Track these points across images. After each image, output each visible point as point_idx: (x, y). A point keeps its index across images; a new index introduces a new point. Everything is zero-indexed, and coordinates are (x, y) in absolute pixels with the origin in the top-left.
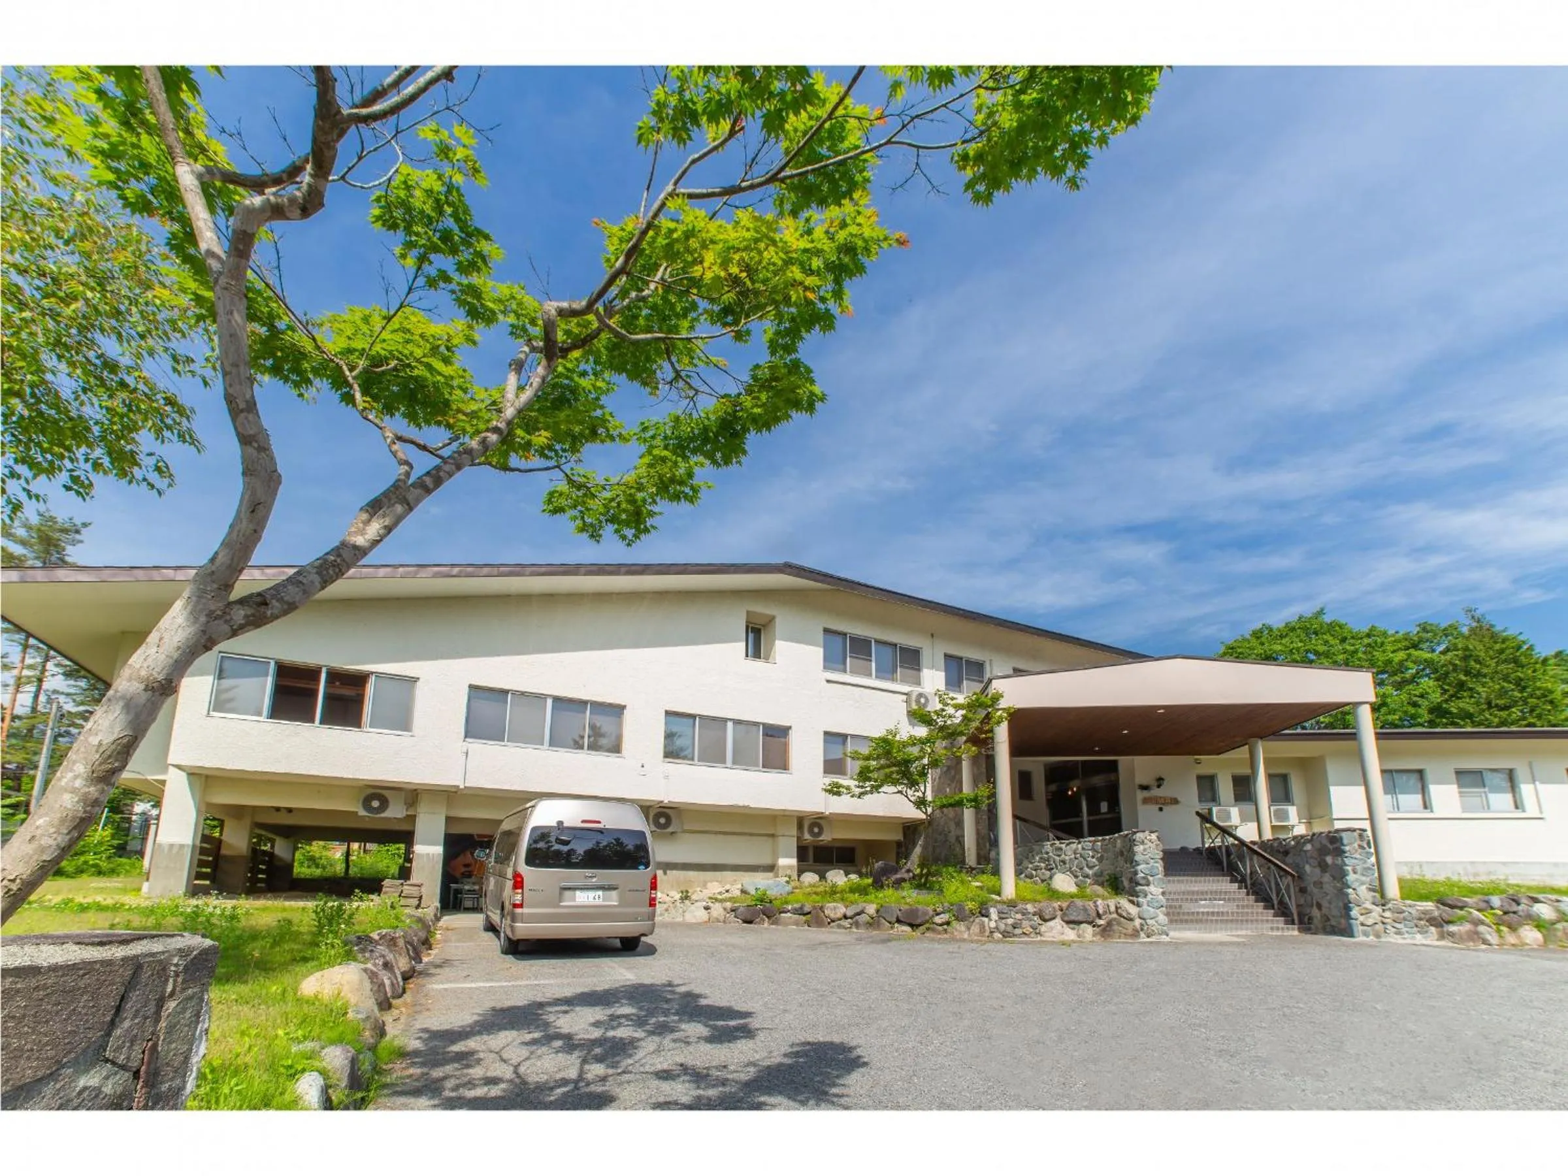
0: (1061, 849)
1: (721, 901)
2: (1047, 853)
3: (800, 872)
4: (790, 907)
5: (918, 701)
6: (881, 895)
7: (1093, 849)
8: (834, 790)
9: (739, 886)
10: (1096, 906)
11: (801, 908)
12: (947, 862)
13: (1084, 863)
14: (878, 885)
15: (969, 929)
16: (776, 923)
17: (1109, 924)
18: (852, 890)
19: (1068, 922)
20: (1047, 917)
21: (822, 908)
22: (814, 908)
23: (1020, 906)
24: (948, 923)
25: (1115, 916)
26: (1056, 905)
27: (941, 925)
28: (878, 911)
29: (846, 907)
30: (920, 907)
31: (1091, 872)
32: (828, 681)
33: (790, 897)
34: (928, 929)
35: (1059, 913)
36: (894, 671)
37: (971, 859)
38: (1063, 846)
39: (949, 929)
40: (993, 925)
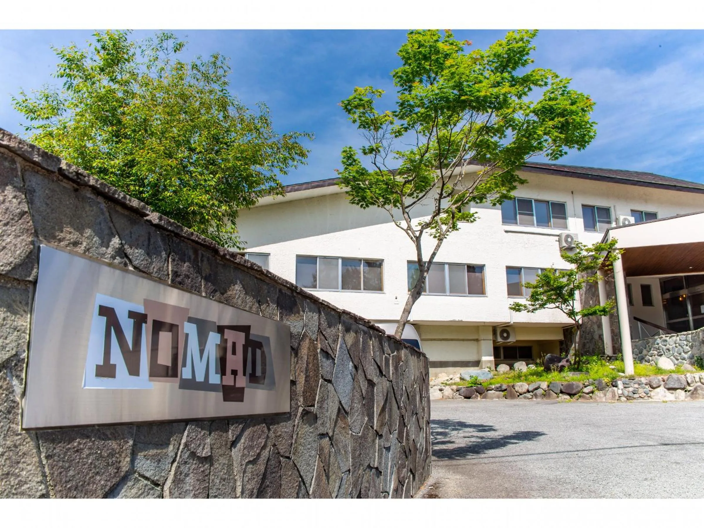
0: (666, 341)
1: (449, 385)
2: (658, 344)
3: (497, 365)
4: (493, 387)
5: (566, 241)
6: (550, 376)
7: (686, 340)
8: (517, 308)
9: (459, 376)
10: (686, 378)
11: (500, 387)
12: (593, 354)
13: (682, 350)
14: (548, 370)
15: (605, 395)
16: (485, 397)
17: (696, 389)
18: (532, 374)
19: (669, 389)
20: (654, 386)
21: (513, 386)
22: (508, 386)
23: (637, 379)
24: (592, 392)
25: (699, 384)
26: (660, 377)
27: (588, 394)
28: (548, 386)
29: (529, 385)
30: (574, 383)
31: (686, 356)
32: (507, 232)
33: (493, 381)
34: (580, 396)
35: (662, 383)
36: (549, 221)
37: (609, 351)
38: (667, 338)
39: (593, 396)
40: (620, 392)
